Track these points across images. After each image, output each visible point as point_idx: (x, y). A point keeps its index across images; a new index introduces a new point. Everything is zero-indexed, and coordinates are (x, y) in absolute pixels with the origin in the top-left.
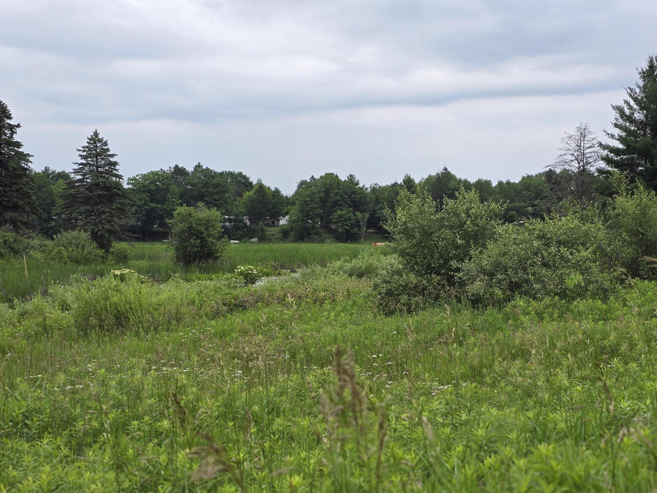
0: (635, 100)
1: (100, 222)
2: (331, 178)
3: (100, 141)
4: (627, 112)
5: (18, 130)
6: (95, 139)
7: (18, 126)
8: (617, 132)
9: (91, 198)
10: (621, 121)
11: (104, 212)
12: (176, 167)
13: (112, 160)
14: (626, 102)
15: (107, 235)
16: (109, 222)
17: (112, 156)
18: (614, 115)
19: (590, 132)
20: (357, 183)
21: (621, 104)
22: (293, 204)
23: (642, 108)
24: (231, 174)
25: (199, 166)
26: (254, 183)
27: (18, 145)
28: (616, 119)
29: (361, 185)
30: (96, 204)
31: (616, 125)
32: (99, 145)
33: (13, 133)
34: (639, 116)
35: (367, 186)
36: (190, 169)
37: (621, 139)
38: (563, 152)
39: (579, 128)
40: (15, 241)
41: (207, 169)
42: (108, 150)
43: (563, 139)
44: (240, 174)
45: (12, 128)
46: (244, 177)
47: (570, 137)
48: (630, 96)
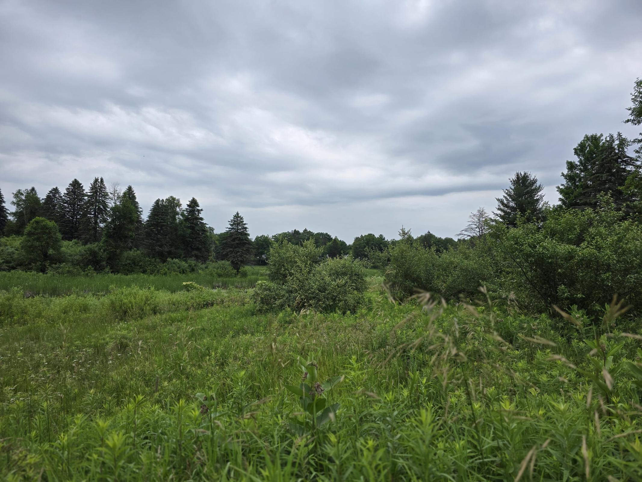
0: (509, 195)
1: (237, 256)
2: (371, 236)
3: (239, 217)
4: (505, 202)
5: (202, 212)
6: (237, 216)
7: (202, 210)
8: (499, 212)
9: (233, 245)
10: (502, 207)
11: (238, 252)
12: (295, 230)
13: (245, 226)
14: (504, 196)
15: (239, 263)
16: (241, 256)
17: (245, 224)
18: (497, 203)
19: (485, 213)
20: (384, 239)
21: (502, 198)
22: (351, 248)
23: (513, 200)
24: (322, 234)
25: (306, 230)
26: (334, 238)
27: (202, 219)
28: (499, 206)
29: (386, 240)
30: (236, 247)
31: (499, 209)
32: (239, 219)
33: (199, 213)
34: (512, 204)
35: (389, 240)
36: (301, 231)
37: (501, 217)
38: (471, 223)
39: (479, 211)
40: (195, 266)
41: (310, 231)
42: (243, 221)
43: (471, 216)
44: (327, 234)
45: (199, 211)
46: (329, 235)
47: (474, 215)
48: (507, 193)
